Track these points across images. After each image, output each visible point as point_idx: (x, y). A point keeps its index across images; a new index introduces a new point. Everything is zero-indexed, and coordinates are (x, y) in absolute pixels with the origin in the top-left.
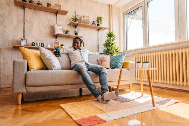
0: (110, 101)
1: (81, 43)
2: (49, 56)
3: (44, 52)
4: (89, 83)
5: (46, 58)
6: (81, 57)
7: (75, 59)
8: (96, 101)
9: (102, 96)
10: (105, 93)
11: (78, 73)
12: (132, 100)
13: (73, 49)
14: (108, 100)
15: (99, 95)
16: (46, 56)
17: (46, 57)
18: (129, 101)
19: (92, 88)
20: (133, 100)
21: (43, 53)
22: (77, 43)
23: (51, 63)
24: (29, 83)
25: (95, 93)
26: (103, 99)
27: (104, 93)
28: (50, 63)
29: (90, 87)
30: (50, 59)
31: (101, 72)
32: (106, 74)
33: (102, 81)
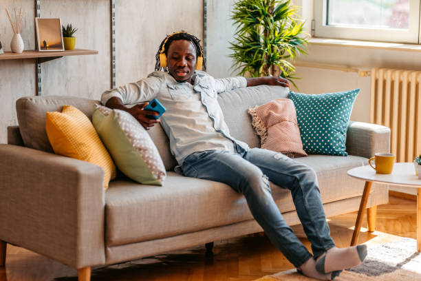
0: (341, 274)
1: (199, 54)
2: (140, 140)
3: (126, 127)
4: (276, 225)
5: (134, 145)
6: (205, 117)
7: (186, 126)
8: (294, 274)
9: (318, 260)
10: (326, 251)
11: (233, 191)
12: (395, 266)
13: (168, 80)
14: (335, 270)
15: (308, 259)
16: (133, 139)
17: (133, 143)
18: (389, 269)
19: (287, 237)
20: (399, 266)
21: (126, 132)
22: (187, 59)
23: (150, 162)
24: (116, 235)
25: (295, 252)
26: (320, 269)
27: (324, 250)
28: (148, 163)
29: (283, 235)
30: (145, 150)
31: (302, 183)
32: (317, 188)
33: (311, 214)
